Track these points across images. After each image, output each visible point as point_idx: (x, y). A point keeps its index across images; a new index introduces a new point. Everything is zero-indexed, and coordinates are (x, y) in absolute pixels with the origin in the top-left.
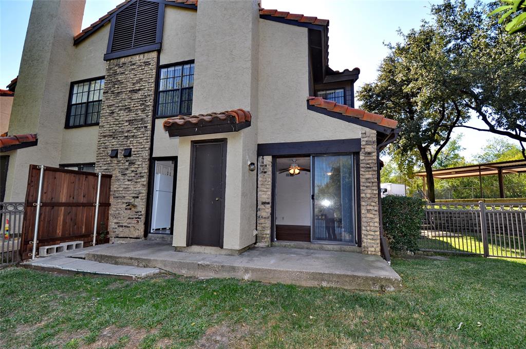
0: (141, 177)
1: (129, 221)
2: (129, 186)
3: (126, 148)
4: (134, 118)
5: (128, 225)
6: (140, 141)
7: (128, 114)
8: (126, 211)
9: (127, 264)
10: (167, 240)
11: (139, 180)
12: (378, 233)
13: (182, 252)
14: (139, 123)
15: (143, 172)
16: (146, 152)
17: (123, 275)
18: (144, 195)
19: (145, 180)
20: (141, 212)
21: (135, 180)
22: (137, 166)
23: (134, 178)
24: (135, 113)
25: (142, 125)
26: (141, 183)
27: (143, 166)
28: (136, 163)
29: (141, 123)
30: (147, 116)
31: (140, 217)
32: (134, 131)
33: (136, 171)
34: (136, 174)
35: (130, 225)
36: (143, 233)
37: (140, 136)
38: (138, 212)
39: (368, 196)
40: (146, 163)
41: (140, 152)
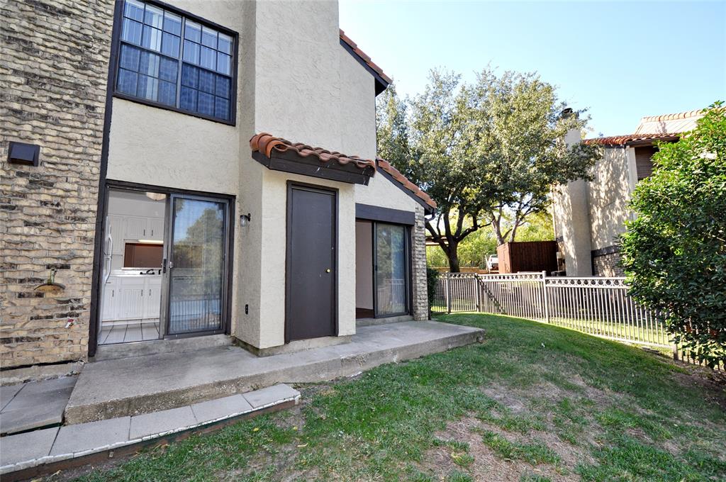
0: (74, 219)
1: (32, 325)
2: (33, 239)
3: (18, 140)
4: (48, 75)
5: (30, 335)
6: (71, 135)
7: (22, 55)
8: (18, 302)
9: (212, 397)
10: (156, 351)
11: (69, 227)
12: (427, 300)
13: (273, 355)
14: (67, 91)
15: (86, 208)
16: (91, 164)
17: (273, 404)
18: (87, 261)
19: (89, 228)
20: (78, 300)
21: (55, 226)
22: (61, 193)
23: (49, 220)
24: (51, 63)
25: (77, 100)
26: (76, 234)
27: (84, 194)
28: (58, 185)
29: (71, 92)
30: (96, 84)
31: (77, 311)
32: (49, 106)
33: (58, 205)
34: (59, 212)
35: (40, 334)
36: (86, 349)
37: (71, 123)
38: (69, 301)
39: (421, 267)
40: (93, 190)
41: (71, 162)
